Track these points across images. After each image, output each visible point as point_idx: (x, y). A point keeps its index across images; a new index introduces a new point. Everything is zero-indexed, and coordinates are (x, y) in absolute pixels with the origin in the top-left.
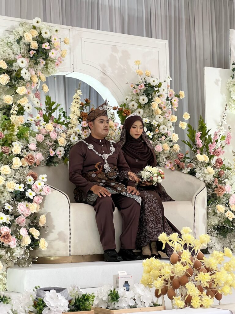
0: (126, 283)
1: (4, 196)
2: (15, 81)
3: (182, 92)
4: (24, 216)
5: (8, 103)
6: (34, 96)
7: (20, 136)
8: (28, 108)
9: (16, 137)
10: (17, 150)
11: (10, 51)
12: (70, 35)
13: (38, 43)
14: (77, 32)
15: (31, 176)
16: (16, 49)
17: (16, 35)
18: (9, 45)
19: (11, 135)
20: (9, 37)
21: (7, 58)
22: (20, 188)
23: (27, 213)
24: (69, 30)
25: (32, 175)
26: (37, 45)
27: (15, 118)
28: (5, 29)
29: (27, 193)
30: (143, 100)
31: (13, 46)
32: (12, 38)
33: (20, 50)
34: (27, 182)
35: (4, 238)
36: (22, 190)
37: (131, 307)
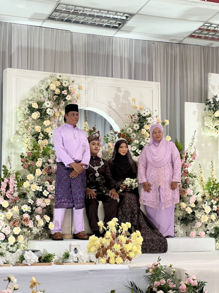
0: (76, 249)
1: (30, 194)
2: (44, 116)
3: (167, 120)
4: (41, 207)
5: (38, 131)
6: (56, 126)
7: (44, 153)
8: (52, 134)
9: (41, 154)
10: (39, 164)
11: (42, 96)
12: (86, 82)
13: (60, 90)
14: (91, 79)
15: (47, 181)
16: (45, 95)
17: (46, 85)
18: (41, 91)
19: (38, 153)
20: (41, 86)
21: (39, 101)
22: (40, 189)
23: (44, 206)
24: (85, 78)
25: (49, 181)
26: (59, 91)
27: (41, 142)
28: (40, 80)
29: (43, 192)
30: (136, 127)
31: (44, 92)
32: (44, 87)
33: (48, 95)
34: (45, 185)
35: (25, 221)
36: (41, 190)
37: (75, 262)
